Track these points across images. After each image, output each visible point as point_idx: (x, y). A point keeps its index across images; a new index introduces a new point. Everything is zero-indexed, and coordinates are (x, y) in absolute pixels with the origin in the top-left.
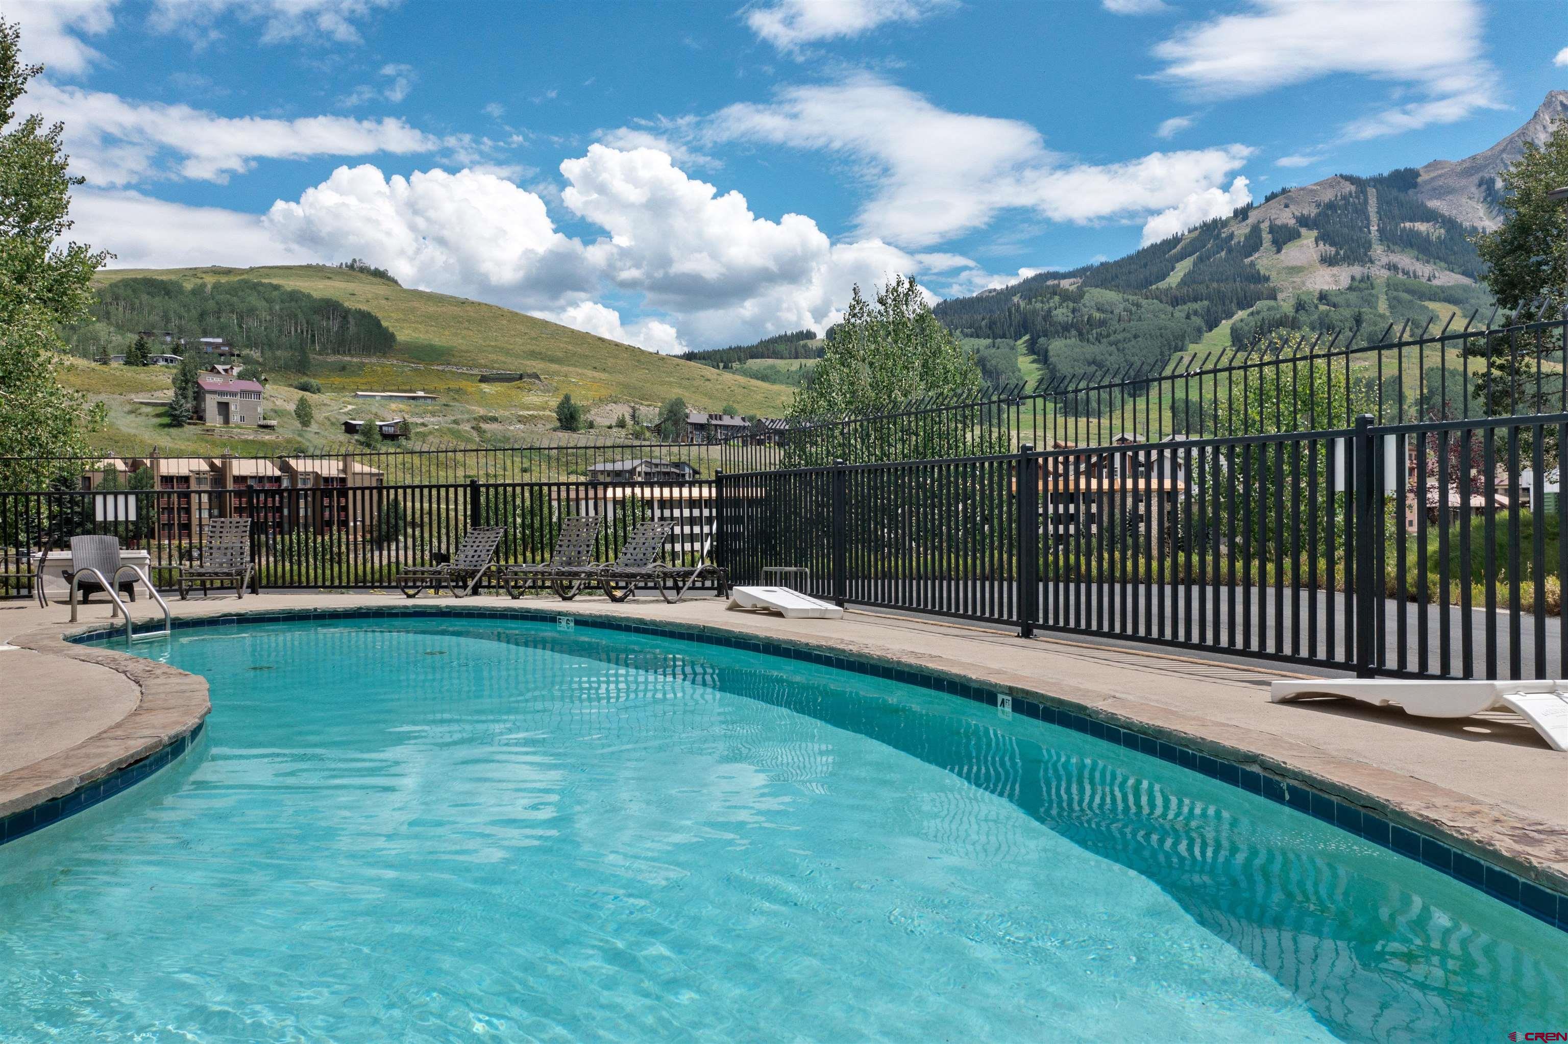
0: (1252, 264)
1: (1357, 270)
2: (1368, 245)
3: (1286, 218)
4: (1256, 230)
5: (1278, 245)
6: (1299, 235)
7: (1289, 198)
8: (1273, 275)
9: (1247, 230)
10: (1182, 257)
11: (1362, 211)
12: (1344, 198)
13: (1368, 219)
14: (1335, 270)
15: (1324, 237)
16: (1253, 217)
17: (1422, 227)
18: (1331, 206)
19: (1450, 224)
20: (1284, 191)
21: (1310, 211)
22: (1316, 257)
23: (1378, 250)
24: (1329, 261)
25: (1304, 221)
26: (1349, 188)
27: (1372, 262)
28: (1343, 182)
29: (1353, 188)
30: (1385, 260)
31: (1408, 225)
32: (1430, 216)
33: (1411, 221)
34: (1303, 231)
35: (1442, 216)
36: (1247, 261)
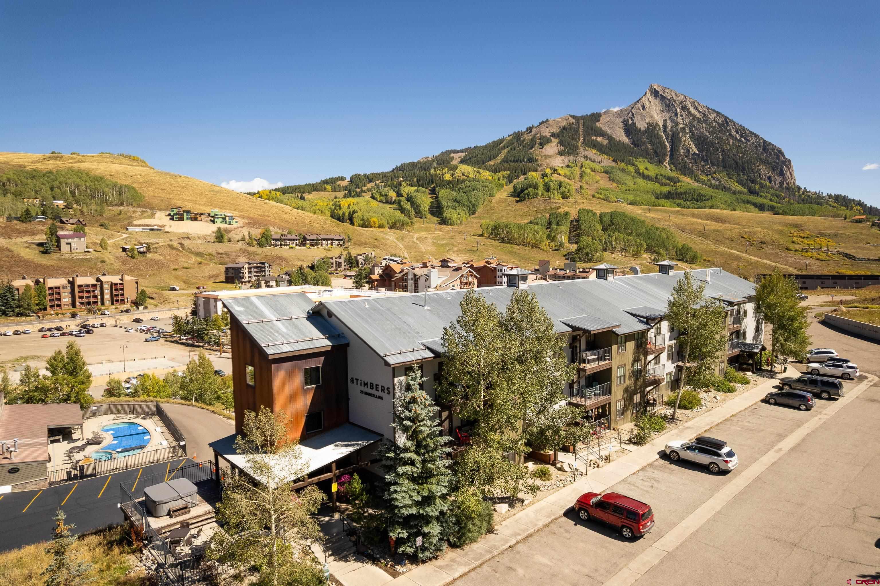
0: (531, 153)
1: (571, 158)
2: (577, 147)
3: (546, 133)
4: (534, 137)
5: (542, 145)
6: (551, 141)
7: (549, 124)
8: (539, 158)
9: (531, 137)
10: (504, 148)
11: (577, 131)
12: (570, 125)
13: (579, 135)
14: (563, 157)
15: (561, 143)
16: (534, 131)
17: (599, 139)
18: (565, 128)
19: (610, 138)
20: (547, 121)
21: (556, 130)
22: (557, 151)
23: (581, 149)
24: (561, 153)
25: (553, 135)
26: (572, 121)
27: (578, 154)
28: (570, 118)
29: (574, 121)
30: (583, 154)
31: (594, 138)
32: (603, 134)
33: (596, 136)
34: (553, 139)
35: (608, 135)
36: (529, 151)
